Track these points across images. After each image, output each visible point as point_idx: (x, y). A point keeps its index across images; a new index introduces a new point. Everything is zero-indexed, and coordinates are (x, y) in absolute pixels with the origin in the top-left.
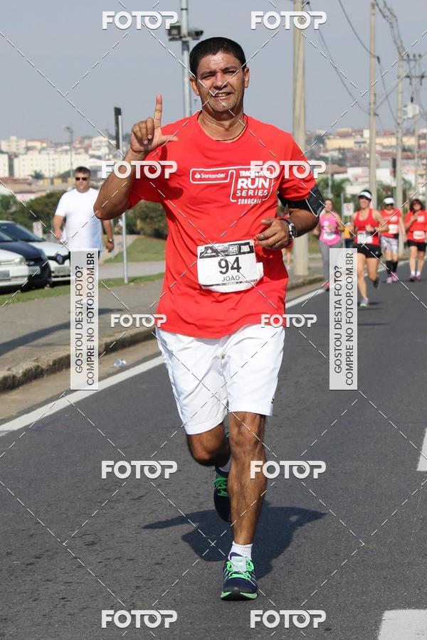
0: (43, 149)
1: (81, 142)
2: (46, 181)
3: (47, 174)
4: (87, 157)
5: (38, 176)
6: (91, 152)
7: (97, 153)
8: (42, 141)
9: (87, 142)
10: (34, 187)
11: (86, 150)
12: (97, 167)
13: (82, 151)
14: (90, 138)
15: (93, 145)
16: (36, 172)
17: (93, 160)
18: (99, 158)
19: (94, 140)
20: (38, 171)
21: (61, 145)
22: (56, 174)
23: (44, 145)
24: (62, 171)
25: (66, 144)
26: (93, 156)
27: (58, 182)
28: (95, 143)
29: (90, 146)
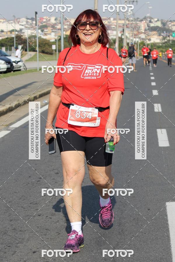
0: (4, 22)
1: (17, 20)
2: (5, 33)
3: (5, 30)
5: (2, 31)
6: (20, 23)
7: (22, 24)
8: (3, 19)
9: (18, 20)
10: (1, 35)
11: (18, 22)
12: (22, 28)
13: (17, 23)
14: (19, 19)
15: (21, 21)
16: (1, 30)
18: (22, 25)
19: (21, 19)
20: (2, 29)
21: (10, 21)
22: (8, 31)
23: (4, 21)
24: (10, 30)
25: (12, 20)
26: (20, 25)
27: (9, 33)
28: (21, 20)
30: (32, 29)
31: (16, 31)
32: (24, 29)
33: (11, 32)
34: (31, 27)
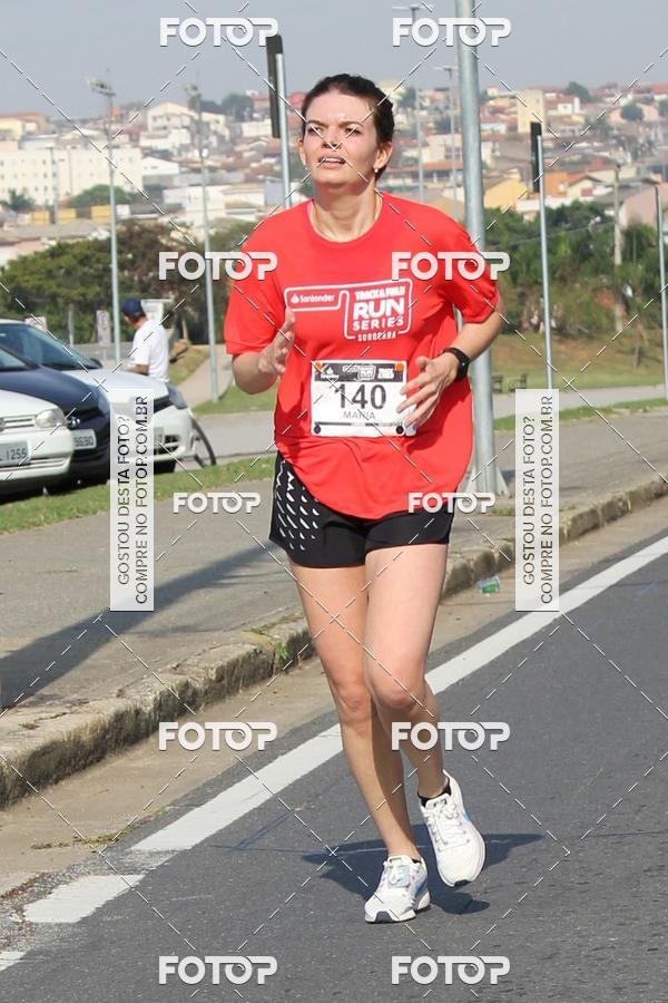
0: (28, 137)
1: (122, 119)
2: (37, 215)
3: (39, 198)
4: (137, 153)
5: (19, 204)
6: (144, 142)
7: (161, 144)
8: (24, 117)
9: (134, 117)
11: (134, 137)
12: (161, 177)
13: (124, 138)
14: (143, 107)
15: (150, 124)
16: (13, 195)
17: (151, 161)
18: (165, 155)
19: (151, 113)
20: (18, 191)
22: (63, 198)
23: (31, 127)
24: (76, 192)
25: (84, 122)
26: (149, 153)
27: (67, 217)
28: (155, 119)
29: (144, 127)
30: (239, 176)
31: (123, 198)
32: (176, 182)
33: (86, 203)
34: (229, 169)
